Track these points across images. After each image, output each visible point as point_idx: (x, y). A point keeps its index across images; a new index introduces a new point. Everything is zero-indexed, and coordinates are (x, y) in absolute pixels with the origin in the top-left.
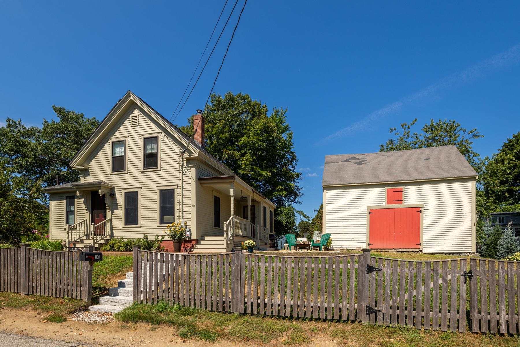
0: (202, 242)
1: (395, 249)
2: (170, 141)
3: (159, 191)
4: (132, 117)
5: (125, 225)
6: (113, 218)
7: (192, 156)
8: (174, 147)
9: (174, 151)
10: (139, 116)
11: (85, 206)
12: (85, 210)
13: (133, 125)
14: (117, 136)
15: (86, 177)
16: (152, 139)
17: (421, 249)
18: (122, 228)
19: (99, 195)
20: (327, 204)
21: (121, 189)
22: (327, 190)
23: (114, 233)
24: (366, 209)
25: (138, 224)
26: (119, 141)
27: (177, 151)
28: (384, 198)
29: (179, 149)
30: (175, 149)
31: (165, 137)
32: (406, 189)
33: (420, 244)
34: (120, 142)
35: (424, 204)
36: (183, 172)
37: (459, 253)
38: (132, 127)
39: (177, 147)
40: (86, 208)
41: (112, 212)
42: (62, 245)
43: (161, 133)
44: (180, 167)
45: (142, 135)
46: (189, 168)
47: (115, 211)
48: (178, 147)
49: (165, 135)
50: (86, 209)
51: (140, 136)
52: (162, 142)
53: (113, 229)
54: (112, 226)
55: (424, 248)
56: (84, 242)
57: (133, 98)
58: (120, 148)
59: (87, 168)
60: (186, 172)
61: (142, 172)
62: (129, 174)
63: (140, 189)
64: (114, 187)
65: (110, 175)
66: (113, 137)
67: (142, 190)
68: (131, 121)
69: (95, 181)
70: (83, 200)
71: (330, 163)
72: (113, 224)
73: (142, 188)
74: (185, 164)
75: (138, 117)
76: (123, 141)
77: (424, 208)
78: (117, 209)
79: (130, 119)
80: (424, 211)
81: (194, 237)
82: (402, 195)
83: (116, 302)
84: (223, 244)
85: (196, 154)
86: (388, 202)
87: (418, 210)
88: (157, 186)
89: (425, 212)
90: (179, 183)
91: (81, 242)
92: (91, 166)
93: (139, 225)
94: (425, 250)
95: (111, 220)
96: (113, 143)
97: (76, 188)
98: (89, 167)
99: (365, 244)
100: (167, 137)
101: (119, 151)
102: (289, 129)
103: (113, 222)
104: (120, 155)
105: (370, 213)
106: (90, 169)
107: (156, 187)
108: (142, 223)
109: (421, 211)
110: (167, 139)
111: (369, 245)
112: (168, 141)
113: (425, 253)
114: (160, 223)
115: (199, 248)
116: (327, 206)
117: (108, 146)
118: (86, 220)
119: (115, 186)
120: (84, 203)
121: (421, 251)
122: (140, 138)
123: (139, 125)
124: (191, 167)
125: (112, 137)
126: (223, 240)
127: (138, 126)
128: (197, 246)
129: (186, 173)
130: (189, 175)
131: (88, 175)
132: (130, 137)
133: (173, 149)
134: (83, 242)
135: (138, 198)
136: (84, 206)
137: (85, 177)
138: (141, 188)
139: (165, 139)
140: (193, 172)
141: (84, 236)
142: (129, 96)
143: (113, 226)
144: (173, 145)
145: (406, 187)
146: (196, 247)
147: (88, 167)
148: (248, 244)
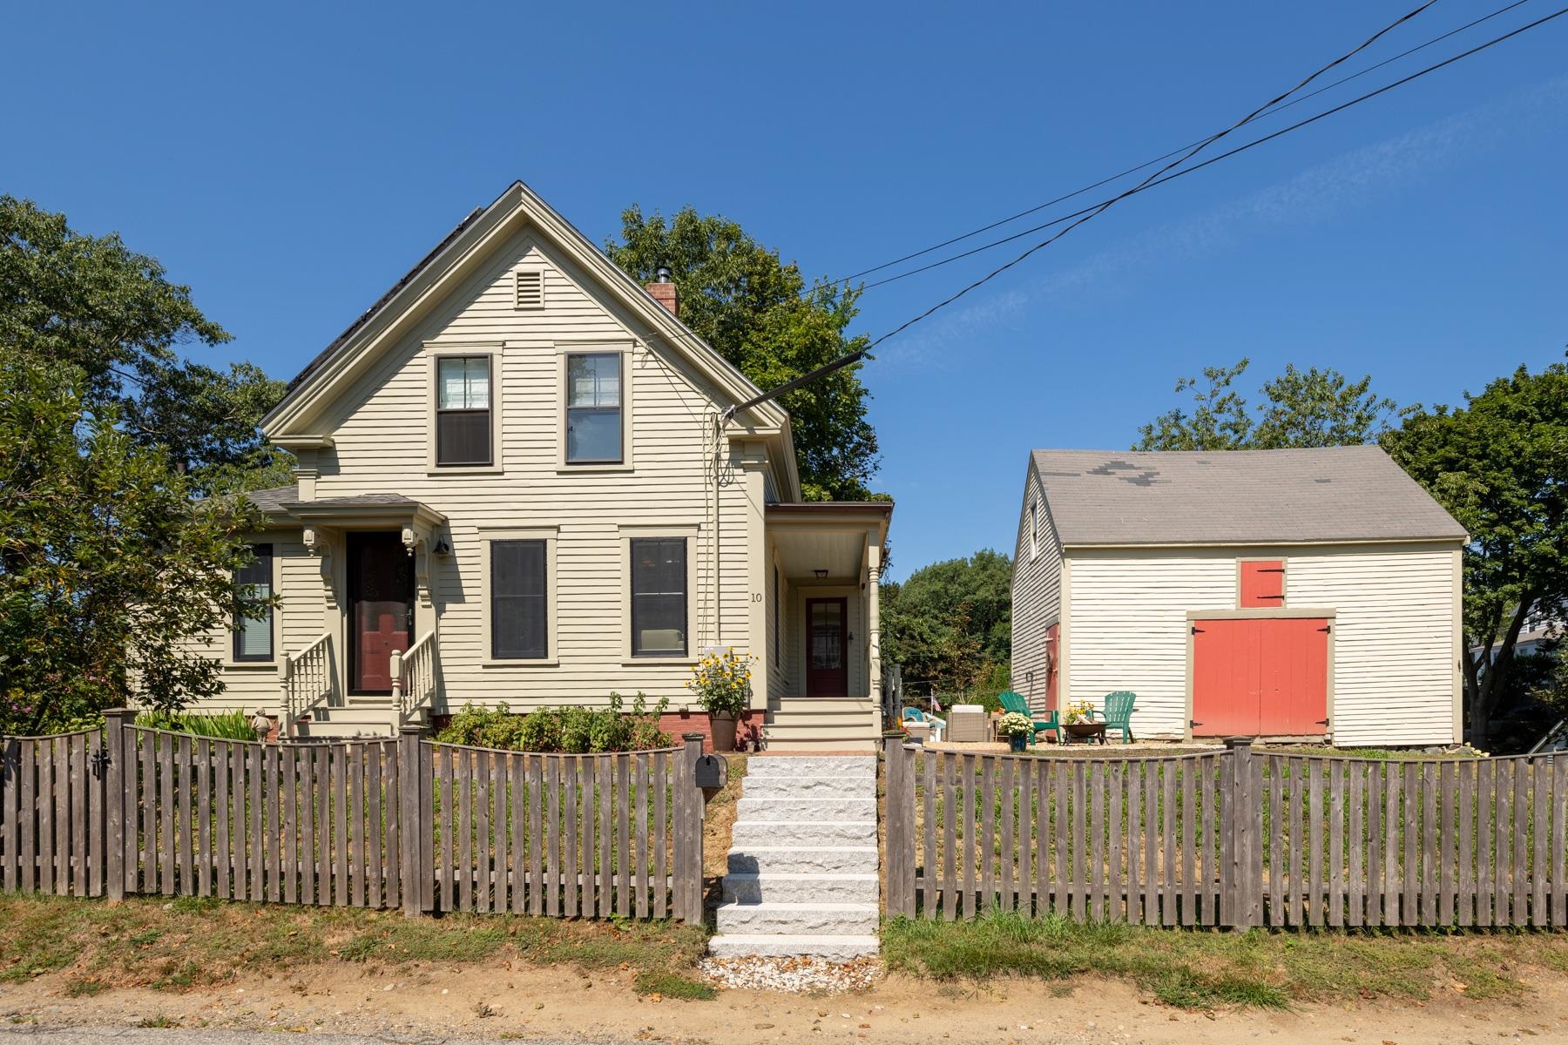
0: (778, 720)
1: (1262, 737)
2: (668, 372)
3: (628, 542)
4: (519, 275)
5: (495, 656)
6: (442, 630)
7: (758, 432)
8: (684, 395)
9: (685, 410)
10: (548, 274)
11: (326, 584)
12: (324, 600)
13: (521, 306)
14: (458, 336)
15: (324, 478)
16: (598, 360)
17: (1328, 737)
18: (480, 669)
19: (404, 546)
20: (1073, 602)
21: (476, 531)
22: (1073, 557)
23: (447, 686)
24: (1185, 619)
25: (546, 656)
26: (465, 358)
27: (694, 410)
28: (1234, 590)
29: (705, 403)
30: (688, 403)
31: (651, 357)
32: (1292, 563)
33: (1326, 723)
34: (468, 361)
35: (1338, 610)
36: (719, 484)
37: (1422, 747)
38: (516, 309)
39: (694, 395)
40: (330, 593)
41: (440, 611)
42: (254, 729)
43: (634, 341)
44: (708, 464)
45: (559, 342)
46: (741, 471)
47: (449, 606)
48: (698, 396)
49: (650, 352)
50: (327, 597)
51: (551, 344)
52: (637, 373)
53: (444, 670)
54: (439, 659)
55: (1336, 734)
56: (332, 719)
57: (529, 207)
58: (467, 381)
59: (330, 444)
60: (728, 483)
61: (559, 473)
62: (506, 476)
63: (553, 533)
64: (447, 519)
65: (430, 475)
66: (440, 339)
67: (561, 536)
68: (514, 290)
69: (363, 493)
70: (318, 561)
71: (1054, 474)
72: (442, 654)
73: (562, 528)
74: (726, 456)
75: (541, 277)
76: (485, 357)
77: (1337, 622)
78: (459, 598)
79: (509, 280)
80: (1337, 627)
81: (759, 701)
82: (1279, 584)
83: (784, 923)
84: (871, 725)
85: (772, 425)
86: (1245, 602)
87: (1321, 625)
88: (619, 526)
89: (1338, 633)
90: (704, 519)
91: (318, 718)
92: (345, 438)
93: (551, 659)
94: (1339, 740)
95: (433, 642)
96: (440, 360)
97: (304, 518)
98: (337, 439)
99: (1181, 724)
100: (657, 360)
101: (464, 394)
102: (867, 352)
103: (442, 646)
104: (467, 407)
105: (1194, 631)
106: (338, 447)
107: (616, 528)
108: (562, 652)
109: (1328, 630)
110: (655, 365)
111: (1192, 724)
112: (660, 372)
113: (1339, 748)
114: (634, 653)
115: (776, 737)
116: (1073, 608)
117: (420, 368)
118: (329, 639)
119: (449, 515)
120: (322, 574)
121: (1329, 742)
122: (552, 351)
123: (547, 305)
124: (747, 468)
125: (435, 340)
126: (871, 713)
127: (543, 309)
128: (769, 730)
129: (730, 487)
130: (741, 494)
131: (334, 469)
132: (508, 344)
133: (680, 403)
134: (327, 718)
135: (545, 565)
136: (322, 585)
137: (318, 476)
138: (558, 528)
139: (649, 365)
140: (753, 485)
141: (322, 698)
142: (514, 200)
143: (443, 662)
144: (679, 388)
145: (1291, 560)
146: (767, 733)
147: (333, 441)
148: (1021, 725)
